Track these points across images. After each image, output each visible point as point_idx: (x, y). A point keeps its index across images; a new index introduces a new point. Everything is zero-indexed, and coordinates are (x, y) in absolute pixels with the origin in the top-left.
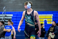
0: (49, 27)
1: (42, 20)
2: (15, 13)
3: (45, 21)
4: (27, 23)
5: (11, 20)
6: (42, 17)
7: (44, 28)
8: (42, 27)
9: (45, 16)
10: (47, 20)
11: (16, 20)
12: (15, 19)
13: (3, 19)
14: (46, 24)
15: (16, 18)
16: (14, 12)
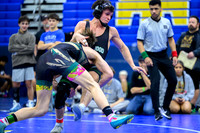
13: (37, 12)
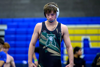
0: (95, 56)
1: (77, 38)
2: (13, 21)
3: (86, 42)
4: (47, 48)
5: (3, 39)
6: (77, 32)
7: (82, 57)
8: (79, 56)
9: (86, 29)
10: (89, 38)
11: (15, 40)
12: (13, 36)
14: (87, 49)
15: (16, 33)
16: (10, 19)
